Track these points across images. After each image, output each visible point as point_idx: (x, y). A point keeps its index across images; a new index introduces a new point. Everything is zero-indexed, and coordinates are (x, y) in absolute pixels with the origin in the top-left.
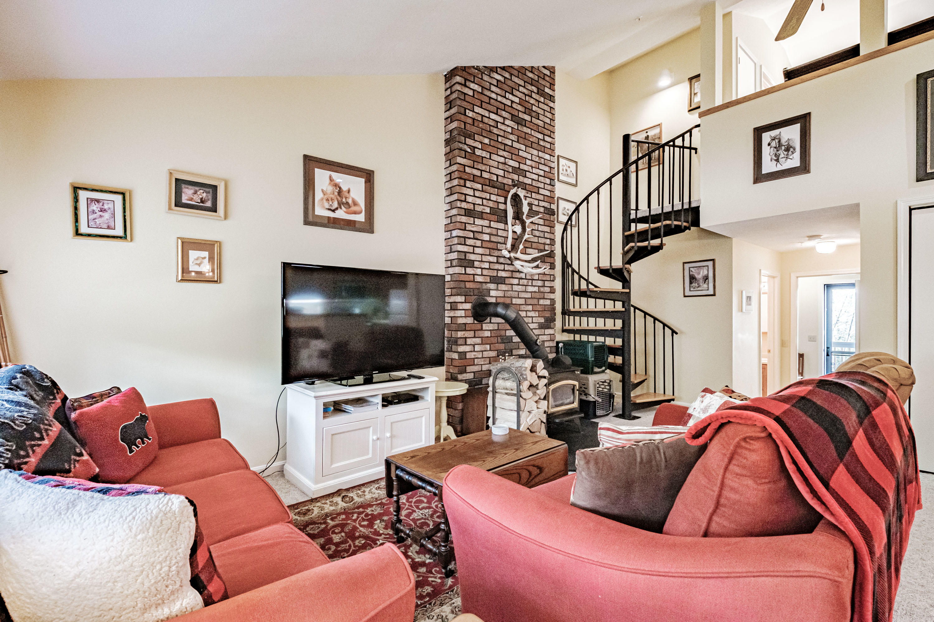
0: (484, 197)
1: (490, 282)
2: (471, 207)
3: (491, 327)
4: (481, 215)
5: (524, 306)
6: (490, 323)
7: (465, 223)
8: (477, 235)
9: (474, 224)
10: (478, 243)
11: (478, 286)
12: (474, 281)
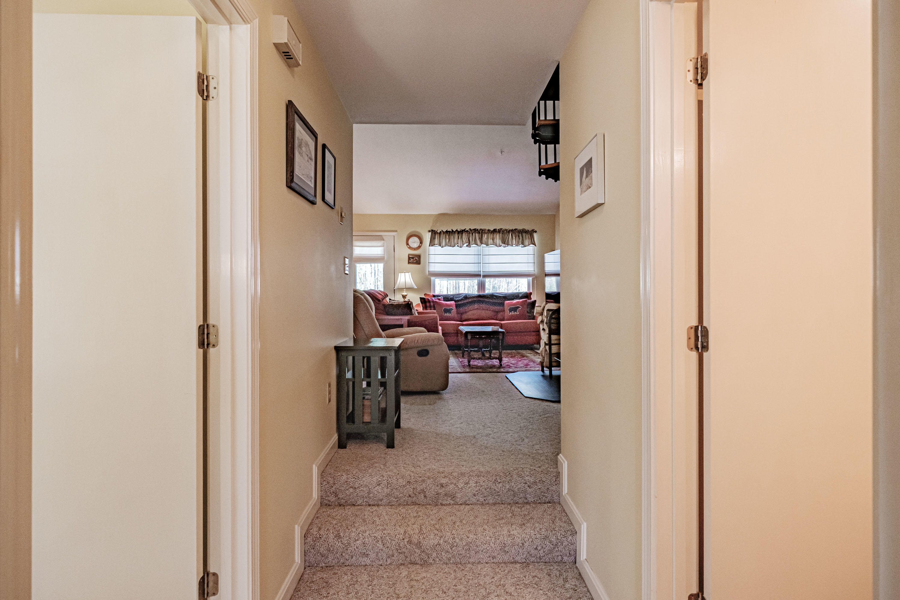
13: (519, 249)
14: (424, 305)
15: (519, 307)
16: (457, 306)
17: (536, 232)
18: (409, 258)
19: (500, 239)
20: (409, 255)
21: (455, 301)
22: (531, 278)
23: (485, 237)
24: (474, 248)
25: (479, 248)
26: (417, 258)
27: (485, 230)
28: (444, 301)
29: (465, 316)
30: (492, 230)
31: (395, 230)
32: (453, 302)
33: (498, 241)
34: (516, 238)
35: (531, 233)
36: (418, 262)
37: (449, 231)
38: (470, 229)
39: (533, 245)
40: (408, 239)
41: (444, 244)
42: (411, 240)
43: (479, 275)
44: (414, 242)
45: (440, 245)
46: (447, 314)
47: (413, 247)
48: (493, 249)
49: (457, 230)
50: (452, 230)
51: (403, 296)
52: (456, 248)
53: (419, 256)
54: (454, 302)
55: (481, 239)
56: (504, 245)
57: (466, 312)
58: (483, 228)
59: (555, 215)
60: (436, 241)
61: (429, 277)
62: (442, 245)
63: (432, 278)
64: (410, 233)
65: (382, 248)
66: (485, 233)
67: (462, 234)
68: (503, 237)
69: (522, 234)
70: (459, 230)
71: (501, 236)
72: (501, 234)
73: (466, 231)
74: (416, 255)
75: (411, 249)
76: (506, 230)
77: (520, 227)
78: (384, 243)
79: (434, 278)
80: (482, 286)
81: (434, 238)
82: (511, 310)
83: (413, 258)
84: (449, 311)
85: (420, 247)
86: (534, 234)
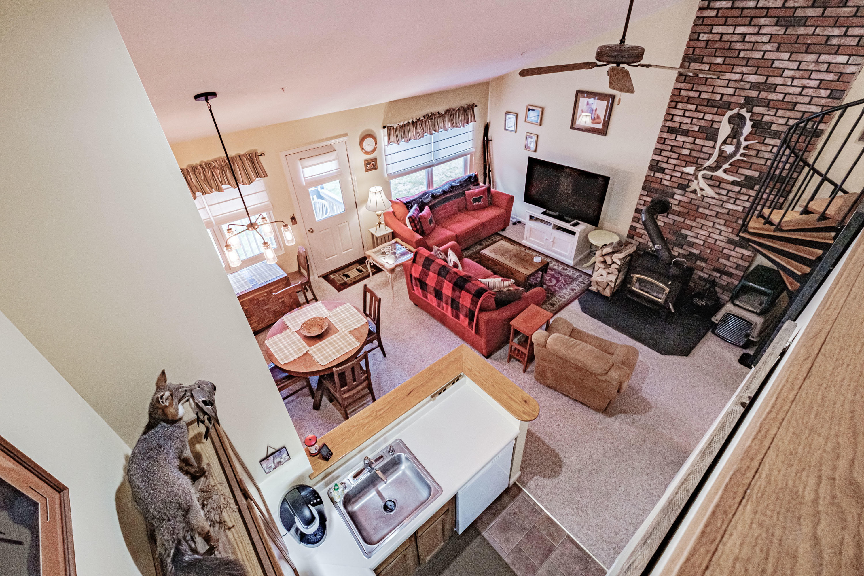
0: (696, 116)
1: (678, 188)
2: (677, 125)
3: (666, 220)
4: (686, 133)
5: (714, 218)
6: (667, 217)
7: (665, 139)
8: (674, 149)
9: (675, 139)
10: (675, 156)
11: (664, 188)
12: (660, 183)
13: (463, 129)
15: (482, 197)
17: (476, 106)
18: (366, 165)
19: (449, 121)
20: (365, 161)
21: (427, 204)
22: (469, 156)
23: (437, 122)
24: (427, 138)
26: (373, 163)
27: (437, 114)
30: (442, 112)
31: (345, 132)
33: (448, 124)
34: (462, 117)
35: (473, 108)
36: (375, 168)
37: (405, 124)
38: (423, 116)
39: (474, 121)
40: (362, 140)
41: (399, 139)
42: (365, 143)
43: (428, 166)
44: (369, 144)
45: (396, 141)
46: (432, 225)
47: (369, 150)
48: (442, 134)
49: (412, 121)
50: (408, 122)
52: (411, 141)
53: (375, 160)
54: (427, 206)
55: (434, 125)
56: (452, 127)
58: (434, 112)
60: (394, 139)
61: (388, 179)
62: (398, 142)
63: (392, 181)
64: (362, 133)
65: (335, 161)
66: (437, 117)
67: (417, 124)
68: (452, 119)
69: (466, 111)
70: (414, 120)
71: (449, 118)
72: (450, 116)
73: (420, 120)
74: (373, 160)
75: (366, 154)
76: (453, 110)
77: (464, 104)
78: (336, 154)
82: (475, 200)
83: (369, 164)
84: (431, 221)
85: (375, 149)
86: (475, 109)
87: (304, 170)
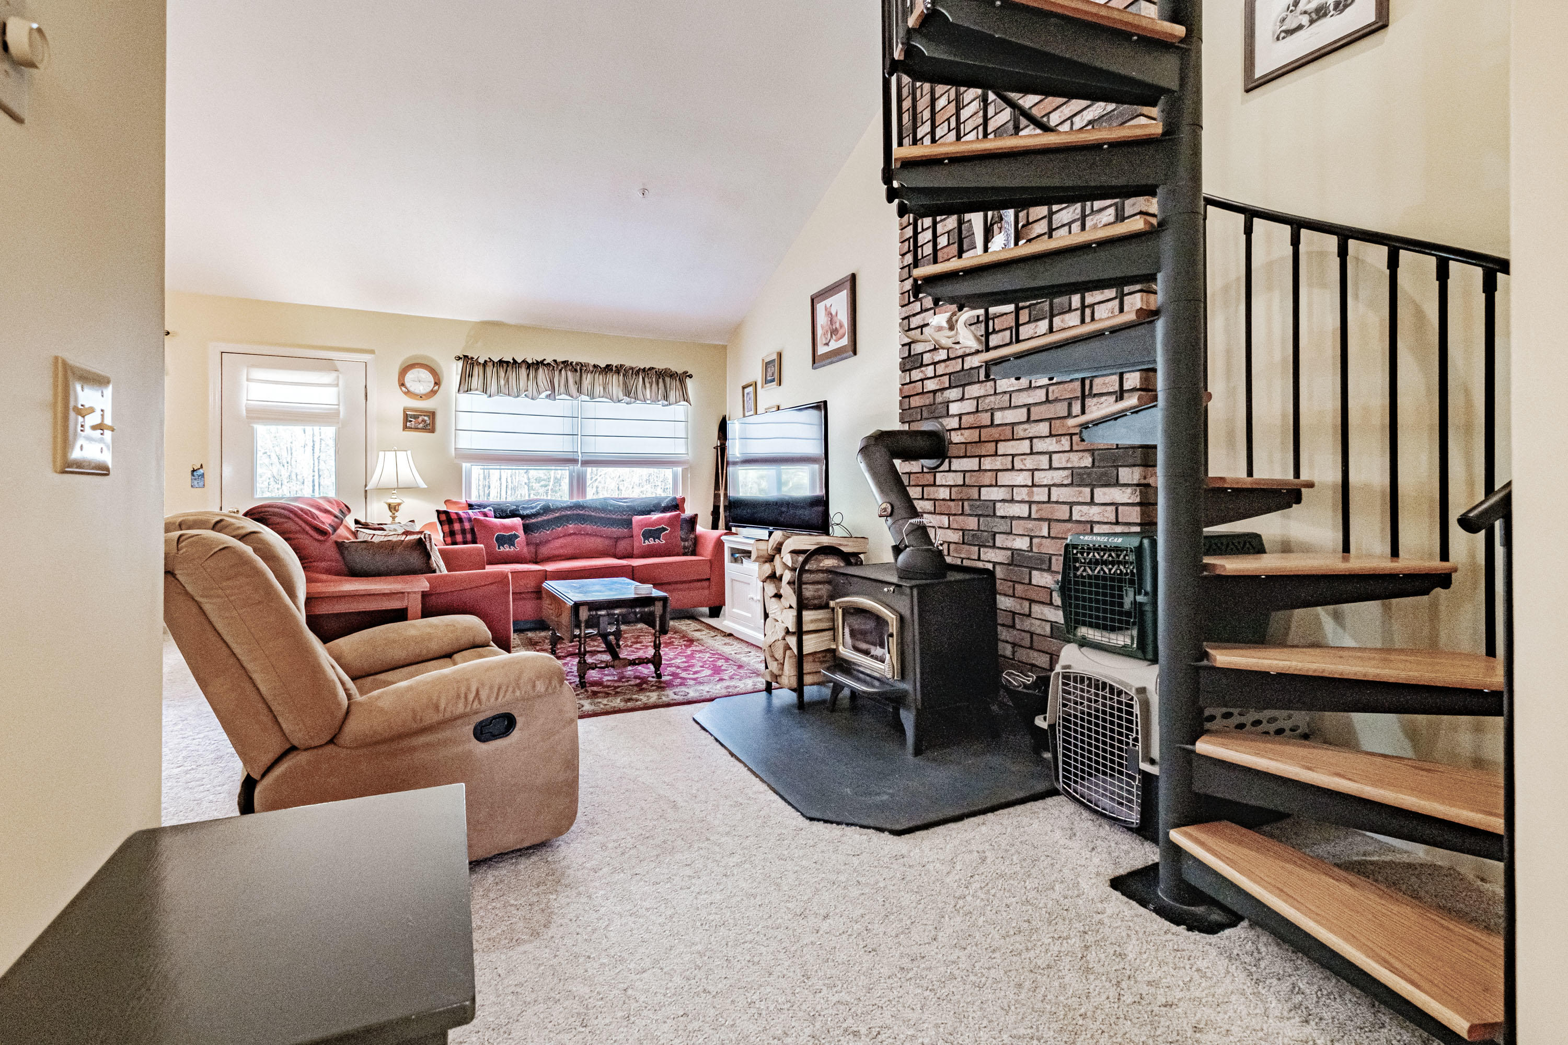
1: (950, 387)
5: (1026, 426)
11: (930, 399)
12: (923, 392)
13: (657, 410)
14: (446, 528)
16: (527, 529)
17: (690, 376)
18: (406, 418)
19: (619, 385)
20: (405, 410)
21: (523, 517)
22: (680, 469)
23: (587, 380)
24: (563, 404)
25: (575, 402)
26: (426, 418)
27: (587, 365)
28: (496, 517)
29: (545, 551)
30: (603, 365)
31: (368, 347)
32: (517, 521)
33: (615, 390)
34: (651, 386)
35: (682, 378)
36: (430, 428)
37: (508, 363)
38: (555, 361)
39: (685, 403)
40: (404, 371)
41: (493, 388)
42: (410, 376)
43: (574, 461)
44: (419, 381)
45: (485, 391)
46: (506, 549)
47: (417, 391)
48: (604, 407)
49: (524, 361)
50: (513, 359)
51: (389, 505)
52: (522, 400)
53: (432, 415)
54: (519, 519)
55: (579, 384)
56: (628, 399)
57: (547, 542)
58: (583, 361)
59: (724, 347)
60: (476, 382)
61: (456, 461)
62: (488, 392)
63: (465, 466)
64: (410, 358)
65: (335, 390)
66: (587, 371)
67: (537, 370)
68: (625, 384)
69: (664, 380)
70: (530, 362)
71: (621, 382)
72: (621, 377)
73: (545, 365)
74: (426, 412)
75: (410, 397)
76: (632, 369)
77: (660, 365)
78: (338, 377)
79: (468, 465)
80: (579, 483)
81: (471, 375)
83: (416, 417)
84: (510, 540)
85: (433, 393)
86: (688, 381)
87: (251, 384)
